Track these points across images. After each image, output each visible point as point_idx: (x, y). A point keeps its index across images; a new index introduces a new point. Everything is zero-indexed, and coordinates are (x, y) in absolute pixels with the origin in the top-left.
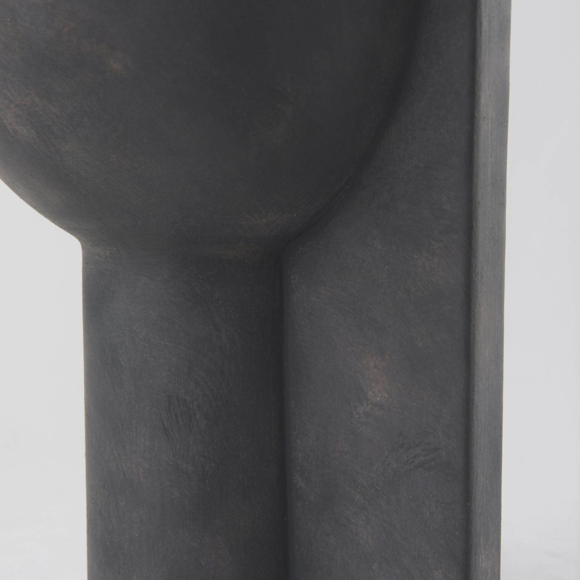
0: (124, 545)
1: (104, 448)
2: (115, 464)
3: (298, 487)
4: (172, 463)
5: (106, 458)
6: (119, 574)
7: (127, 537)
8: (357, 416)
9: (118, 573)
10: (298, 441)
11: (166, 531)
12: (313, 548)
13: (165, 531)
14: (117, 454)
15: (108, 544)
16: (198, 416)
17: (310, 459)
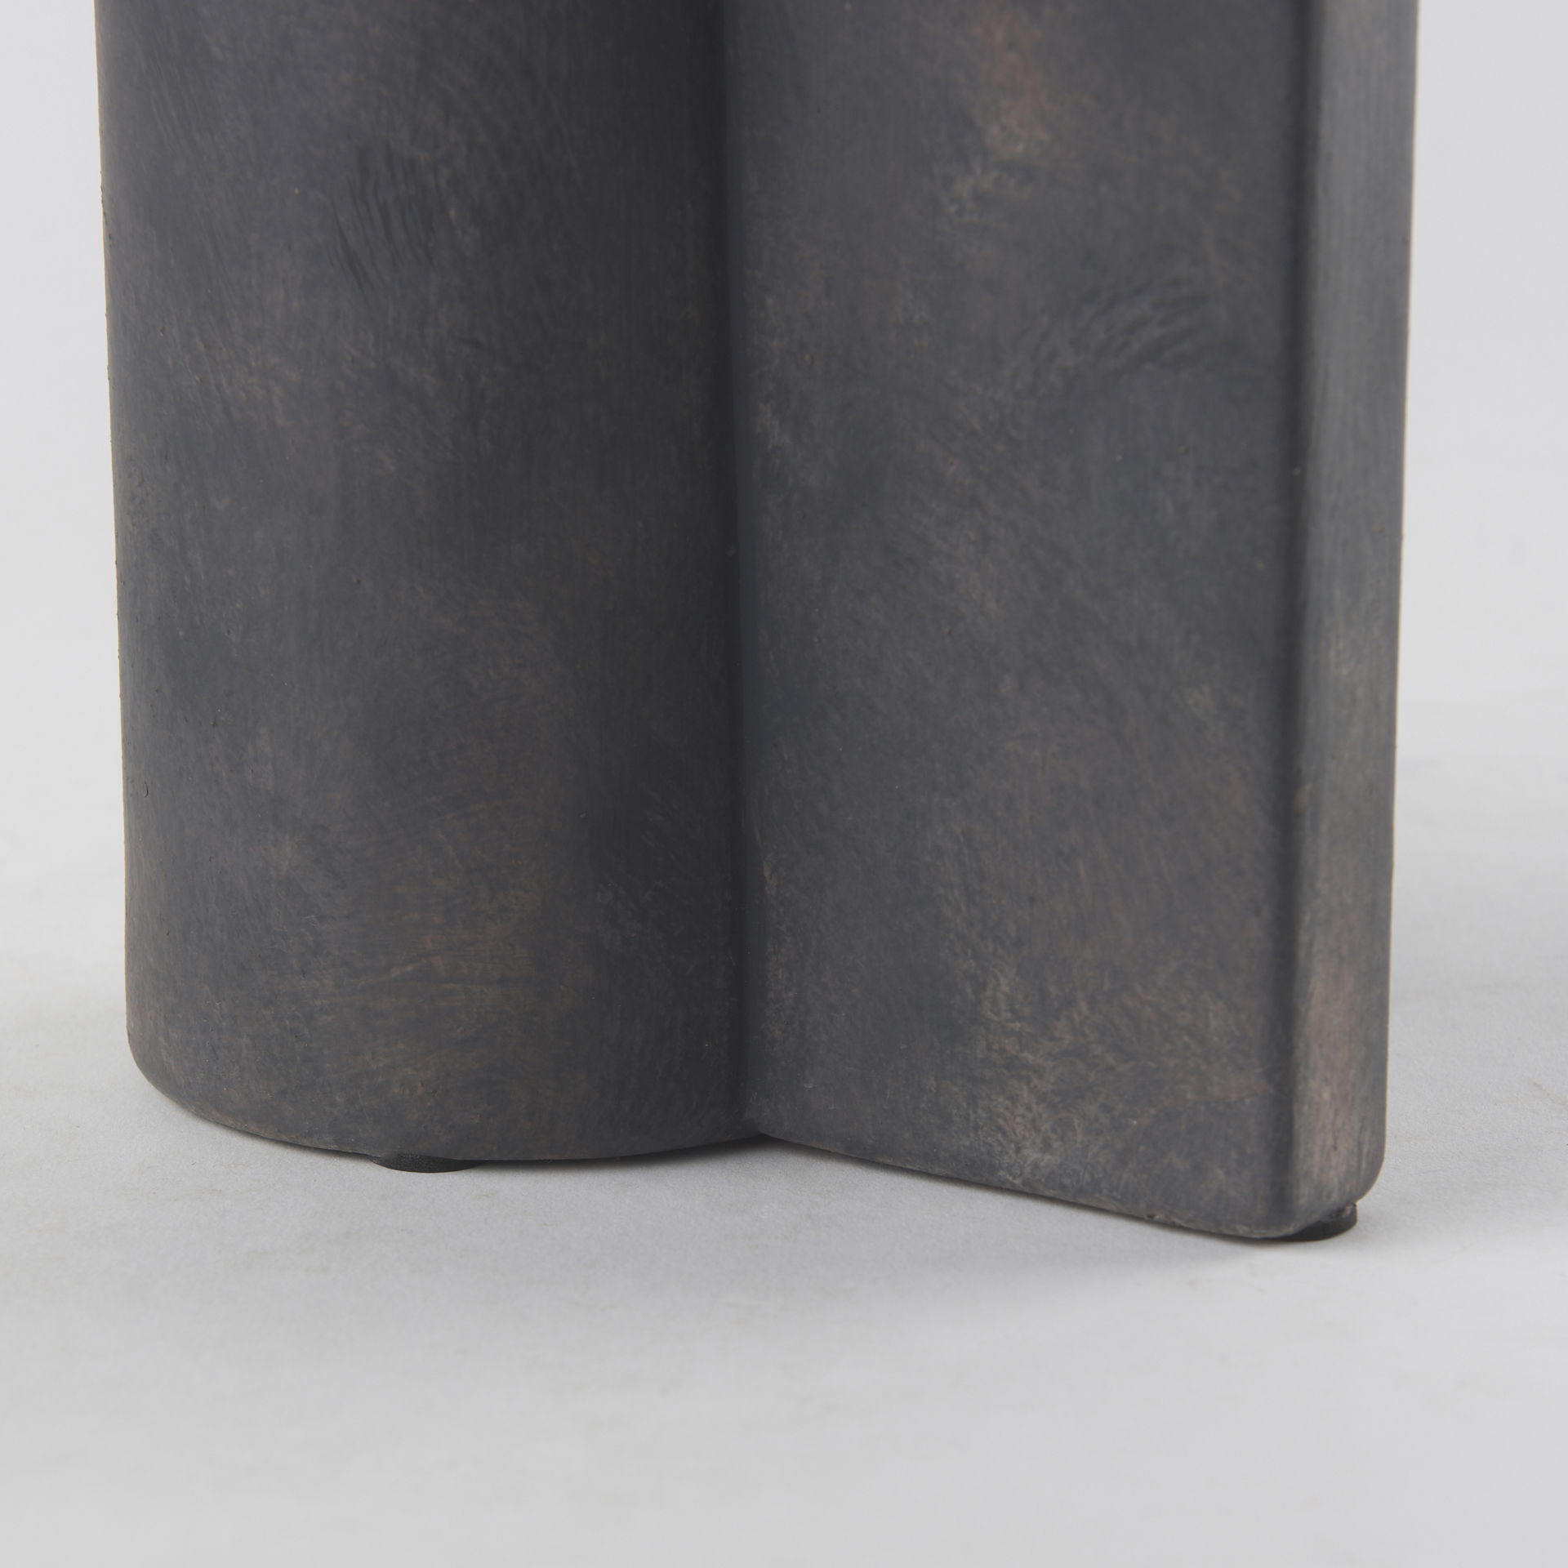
0: (229, 632)
1: (163, 330)
2: (198, 379)
3: (770, 446)
4: (373, 365)
5: (170, 362)
6: (215, 725)
7: (238, 605)
8: (953, 209)
9: (212, 723)
10: (770, 301)
11: (359, 582)
12: (816, 640)
13: (355, 581)
14: (201, 347)
15: (181, 633)
16: (453, 213)
17: (807, 357)
